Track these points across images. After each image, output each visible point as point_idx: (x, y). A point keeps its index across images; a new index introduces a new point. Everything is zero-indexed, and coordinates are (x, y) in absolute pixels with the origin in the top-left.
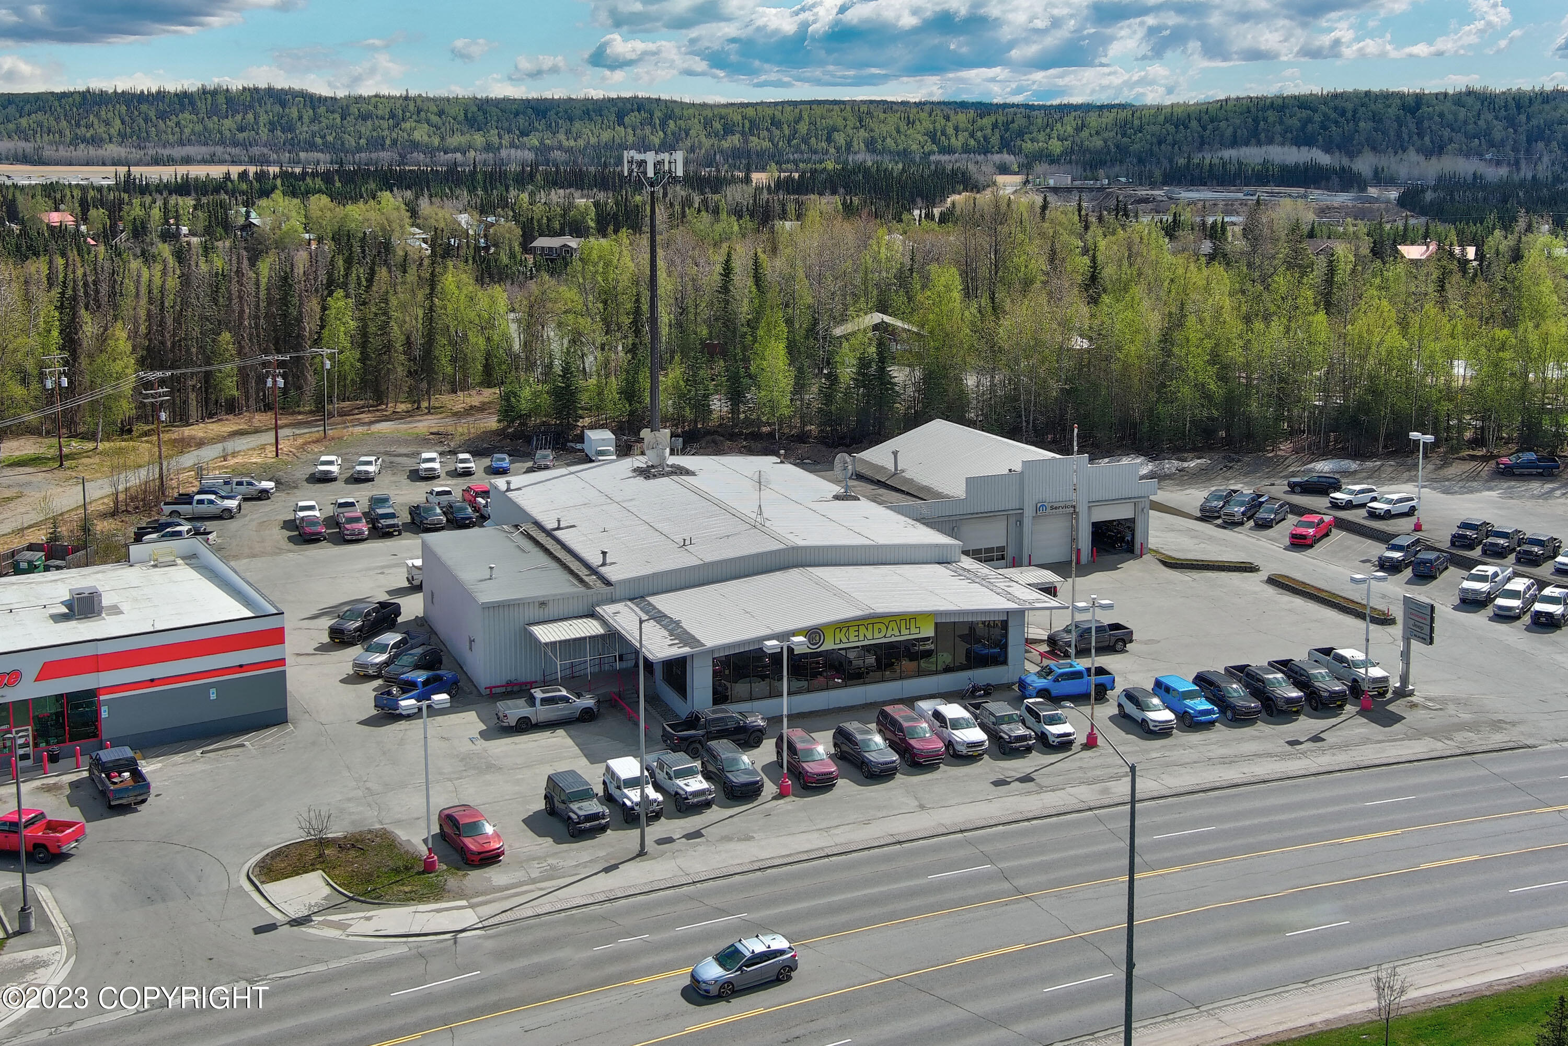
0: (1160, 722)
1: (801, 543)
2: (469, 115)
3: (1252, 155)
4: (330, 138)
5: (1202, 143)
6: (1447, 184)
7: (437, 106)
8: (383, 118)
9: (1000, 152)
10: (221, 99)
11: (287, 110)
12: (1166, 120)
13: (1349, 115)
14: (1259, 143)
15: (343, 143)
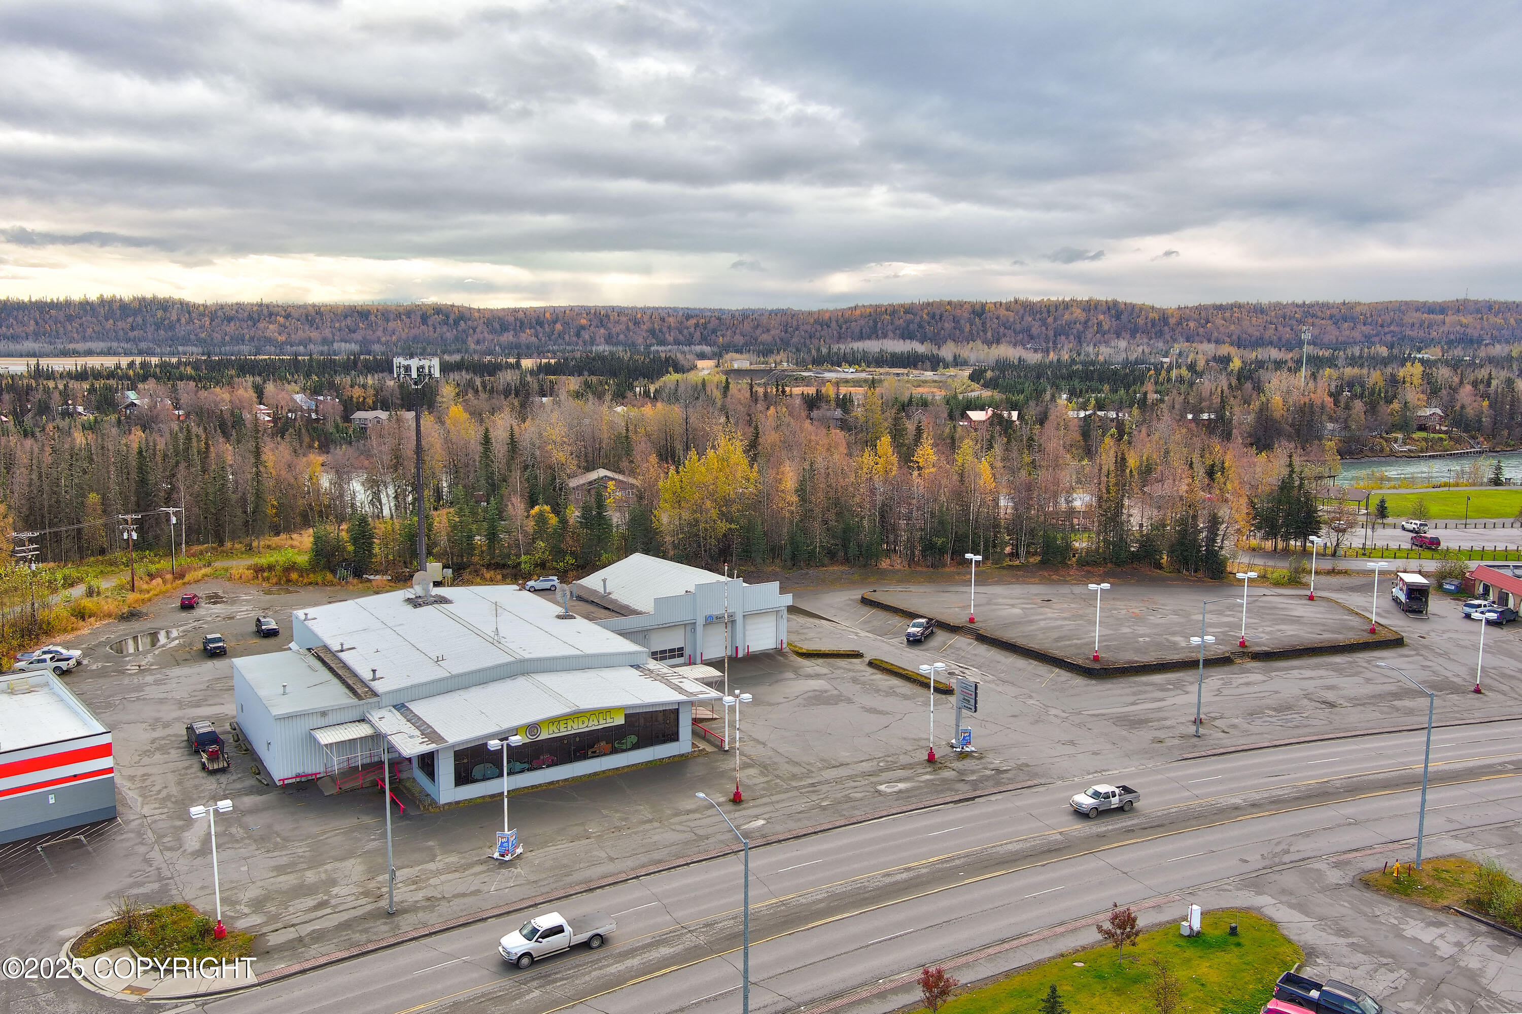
1: (527, 656)
2: (310, 317)
3: (872, 346)
4: (202, 335)
5: (840, 338)
6: (1002, 366)
7: (284, 310)
8: (243, 320)
9: (700, 344)
10: (116, 307)
11: (168, 315)
12: (816, 322)
14: (877, 338)
15: (212, 339)
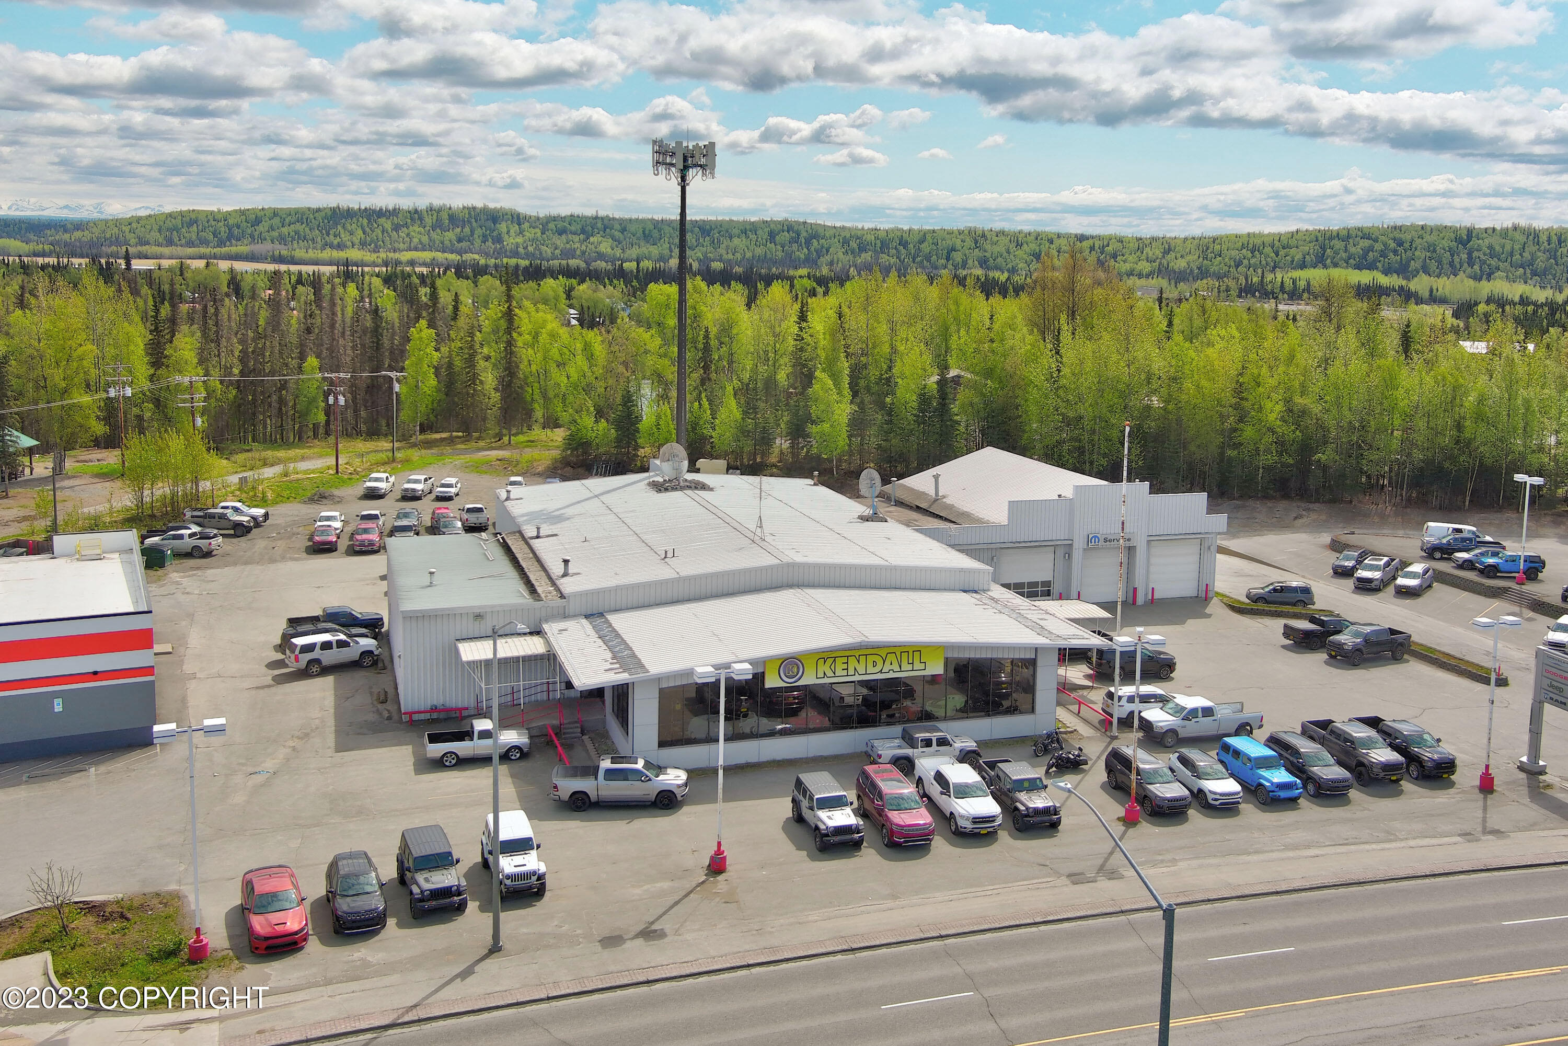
0: (1221, 794)
1: (799, 559)
2: (647, 232)
3: (1319, 276)
4: (530, 249)
5: (1275, 266)
7: (621, 224)
8: (575, 234)
10: (445, 216)
11: (498, 225)
12: (1243, 246)
13: (1407, 245)
14: (1325, 267)
15: (541, 253)
